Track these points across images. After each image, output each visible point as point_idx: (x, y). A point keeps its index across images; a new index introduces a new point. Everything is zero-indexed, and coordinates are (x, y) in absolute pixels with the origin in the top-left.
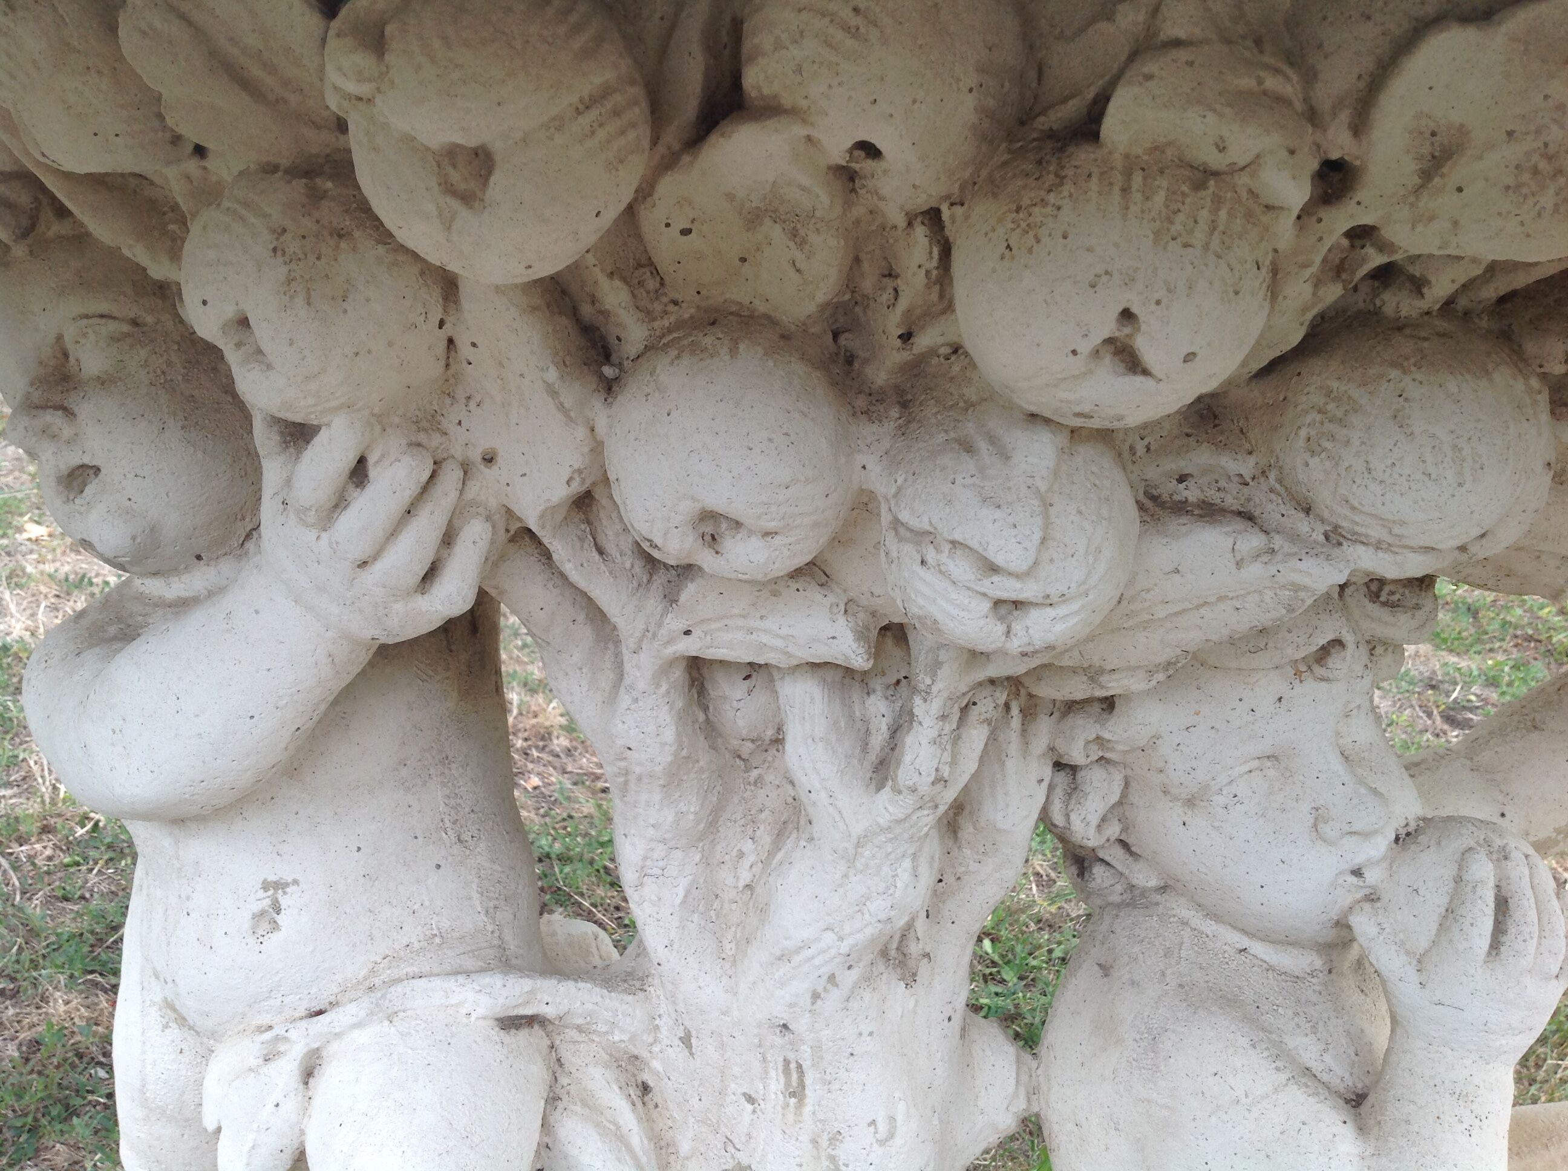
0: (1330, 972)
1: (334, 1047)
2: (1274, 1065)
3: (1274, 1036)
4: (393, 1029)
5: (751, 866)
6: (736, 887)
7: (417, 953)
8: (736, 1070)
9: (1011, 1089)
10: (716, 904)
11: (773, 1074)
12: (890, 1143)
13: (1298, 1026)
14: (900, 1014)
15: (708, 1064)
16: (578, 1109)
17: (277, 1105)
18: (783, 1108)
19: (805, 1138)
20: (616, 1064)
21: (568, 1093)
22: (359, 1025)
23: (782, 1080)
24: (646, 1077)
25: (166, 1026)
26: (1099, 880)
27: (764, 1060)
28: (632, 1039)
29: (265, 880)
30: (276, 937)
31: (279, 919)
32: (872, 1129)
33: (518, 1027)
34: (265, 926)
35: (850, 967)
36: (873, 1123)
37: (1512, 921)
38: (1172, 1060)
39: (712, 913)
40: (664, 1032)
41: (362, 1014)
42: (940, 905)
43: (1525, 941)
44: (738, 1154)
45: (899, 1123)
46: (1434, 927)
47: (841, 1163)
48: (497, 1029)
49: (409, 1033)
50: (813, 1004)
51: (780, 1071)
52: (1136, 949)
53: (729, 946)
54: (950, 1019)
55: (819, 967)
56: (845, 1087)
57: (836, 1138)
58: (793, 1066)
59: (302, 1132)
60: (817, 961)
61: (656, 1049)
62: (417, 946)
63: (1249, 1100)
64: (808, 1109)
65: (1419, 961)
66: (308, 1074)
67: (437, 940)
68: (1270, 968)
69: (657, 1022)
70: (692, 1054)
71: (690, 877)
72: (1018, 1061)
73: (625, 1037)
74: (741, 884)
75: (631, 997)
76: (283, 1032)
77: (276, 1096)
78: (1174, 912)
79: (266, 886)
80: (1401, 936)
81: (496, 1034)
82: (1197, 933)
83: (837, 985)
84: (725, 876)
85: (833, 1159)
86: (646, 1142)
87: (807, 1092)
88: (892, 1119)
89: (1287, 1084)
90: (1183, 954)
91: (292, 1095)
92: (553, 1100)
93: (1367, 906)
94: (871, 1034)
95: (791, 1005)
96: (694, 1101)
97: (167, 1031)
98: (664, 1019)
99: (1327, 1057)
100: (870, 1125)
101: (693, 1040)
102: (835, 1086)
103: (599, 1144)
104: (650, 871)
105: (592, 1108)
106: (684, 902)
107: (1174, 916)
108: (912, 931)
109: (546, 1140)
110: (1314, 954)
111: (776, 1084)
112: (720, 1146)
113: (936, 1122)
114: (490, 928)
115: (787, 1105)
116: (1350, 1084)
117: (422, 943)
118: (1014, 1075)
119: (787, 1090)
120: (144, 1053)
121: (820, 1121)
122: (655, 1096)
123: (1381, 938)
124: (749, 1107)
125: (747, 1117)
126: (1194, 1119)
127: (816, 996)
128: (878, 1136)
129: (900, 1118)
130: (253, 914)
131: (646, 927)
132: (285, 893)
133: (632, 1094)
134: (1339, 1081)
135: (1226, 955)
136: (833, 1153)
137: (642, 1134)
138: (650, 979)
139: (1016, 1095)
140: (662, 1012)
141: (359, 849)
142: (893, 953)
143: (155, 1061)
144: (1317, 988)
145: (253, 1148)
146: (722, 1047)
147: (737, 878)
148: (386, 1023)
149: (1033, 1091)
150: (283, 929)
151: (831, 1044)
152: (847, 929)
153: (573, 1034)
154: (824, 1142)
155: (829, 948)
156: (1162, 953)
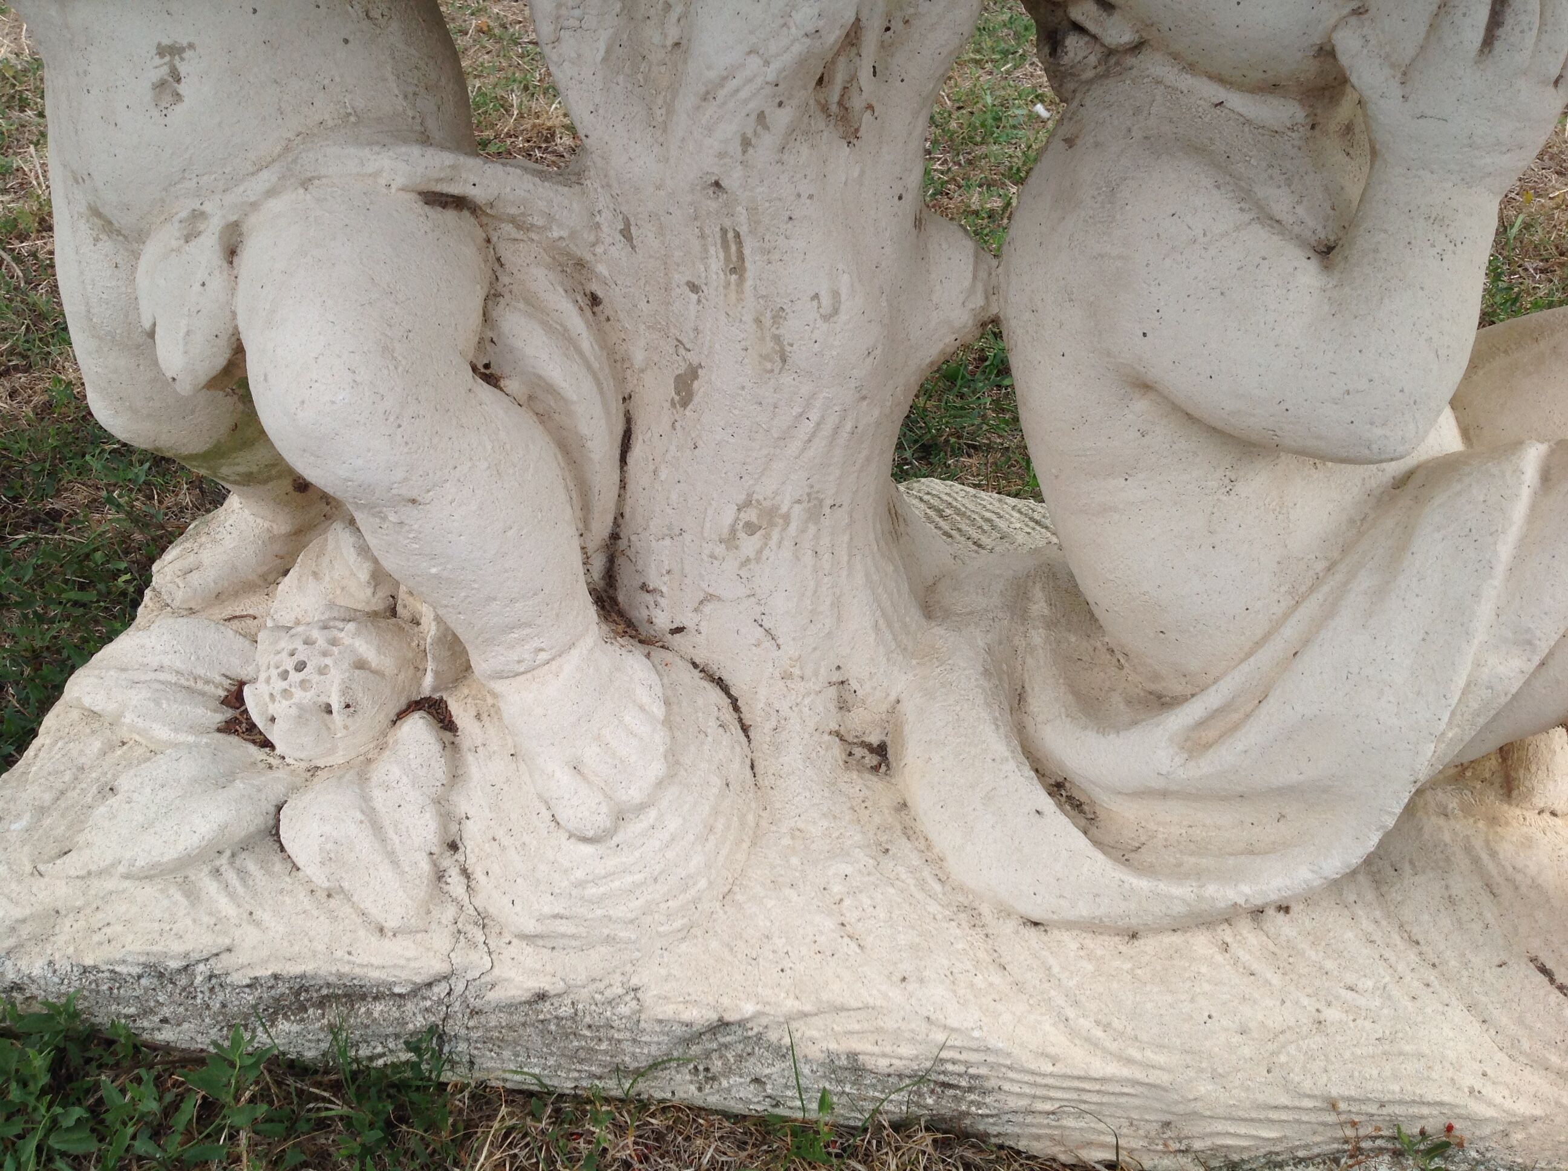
0: (1313, 127)
1: (253, 220)
2: (1238, 206)
3: (1243, 184)
4: (308, 196)
5: (679, 20)
6: (664, 47)
7: (332, 129)
8: (677, 254)
9: (967, 283)
10: (644, 67)
11: (712, 250)
12: (835, 319)
13: (1271, 177)
14: (844, 179)
15: (651, 257)
16: (521, 305)
17: (203, 284)
18: (725, 288)
19: (748, 318)
20: (559, 268)
21: (511, 292)
22: (271, 193)
23: (722, 255)
24: (595, 287)
25: (97, 240)
26: (1071, 54)
27: (702, 236)
28: (573, 235)
29: (159, 44)
30: (179, 108)
31: (182, 88)
32: (815, 303)
33: (444, 205)
34: (167, 99)
35: (780, 104)
36: (816, 297)
37: (1510, 10)
38: (1128, 207)
39: (640, 76)
40: (605, 228)
41: (274, 179)
42: (889, 59)
43: (1522, 32)
44: (689, 355)
45: (843, 297)
46: (1423, 29)
47: (785, 343)
48: (421, 203)
49: (326, 199)
50: (744, 152)
51: (719, 246)
52: (1106, 113)
53: (659, 112)
54: (900, 198)
55: (746, 101)
56: (785, 258)
57: (779, 315)
58: (731, 235)
59: (234, 314)
60: (743, 94)
61: (599, 250)
62: (330, 123)
63: (1208, 238)
64: (749, 284)
65: (1405, 74)
66: (231, 253)
67: (353, 119)
68: (1247, 122)
69: (598, 219)
70: (633, 247)
71: (611, 31)
72: (976, 257)
73: (564, 233)
74: (669, 42)
75: (567, 189)
76: (198, 205)
77: (201, 275)
78: (1147, 73)
79: (162, 51)
80: (1388, 49)
81: (419, 207)
82: (1172, 89)
83: (768, 129)
84: (652, 34)
85: (777, 339)
86: (596, 347)
87: (747, 264)
88: (836, 294)
89: (1250, 224)
90: (1153, 110)
91: (217, 272)
92: (493, 297)
93: (1353, 20)
94: (811, 197)
95: (721, 155)
96: (642, 304)
97: (100, 245)
98: (604, 215)
99: (1300, 210)
100: (812, 299)
101: (633, 230)
102: (776, 256)
103: (545, 339)
104: (566, 23)
105: (535, 308)
106: (605, 60)
107: (1148, 76)
108: (855, 84)
109: (490, 334)
110: (1297, 104)
111: (716, 262)
112: (672, 350)
113: (884, 304)
114: (410, 113)
115: (727, 285)
116: (1323, 237)
117: (336, 121)
118: (971, 268)
119: (727, 266)
120: (82, 273)
121: (763, 297)
122: (606, 308)
123: (1365, 51)
124: (694, 297)
125: (693, 309)
126: (1147, 265)
127: (746, 143)
128: (821, 310)
129: (844, 292)
130: (153, 84)
131: (569, 92)
132: (182, 59)
133: (580, 300)
134: (1310, 234)
135: (1200, 109)
136: (777, 332)
137: (592, 339)
138: (586, 173)
139: (972, 291)
140: (601, 207)
141: (255, 11)
142: (834, 108)
143: (93, 280)
144: (1296, 143)
145: (188, 333)
146: (661, 230)
147: (665, 35)
148: (301, 191)
149: (992, 291)
150: (185, 99)
151: (767, 204)
152: (773, 48)
153: (508, 228)
154: (767, 321)
155: (755, 76)
156: (1131, 112)
